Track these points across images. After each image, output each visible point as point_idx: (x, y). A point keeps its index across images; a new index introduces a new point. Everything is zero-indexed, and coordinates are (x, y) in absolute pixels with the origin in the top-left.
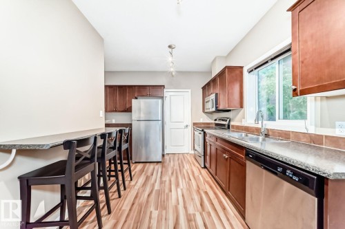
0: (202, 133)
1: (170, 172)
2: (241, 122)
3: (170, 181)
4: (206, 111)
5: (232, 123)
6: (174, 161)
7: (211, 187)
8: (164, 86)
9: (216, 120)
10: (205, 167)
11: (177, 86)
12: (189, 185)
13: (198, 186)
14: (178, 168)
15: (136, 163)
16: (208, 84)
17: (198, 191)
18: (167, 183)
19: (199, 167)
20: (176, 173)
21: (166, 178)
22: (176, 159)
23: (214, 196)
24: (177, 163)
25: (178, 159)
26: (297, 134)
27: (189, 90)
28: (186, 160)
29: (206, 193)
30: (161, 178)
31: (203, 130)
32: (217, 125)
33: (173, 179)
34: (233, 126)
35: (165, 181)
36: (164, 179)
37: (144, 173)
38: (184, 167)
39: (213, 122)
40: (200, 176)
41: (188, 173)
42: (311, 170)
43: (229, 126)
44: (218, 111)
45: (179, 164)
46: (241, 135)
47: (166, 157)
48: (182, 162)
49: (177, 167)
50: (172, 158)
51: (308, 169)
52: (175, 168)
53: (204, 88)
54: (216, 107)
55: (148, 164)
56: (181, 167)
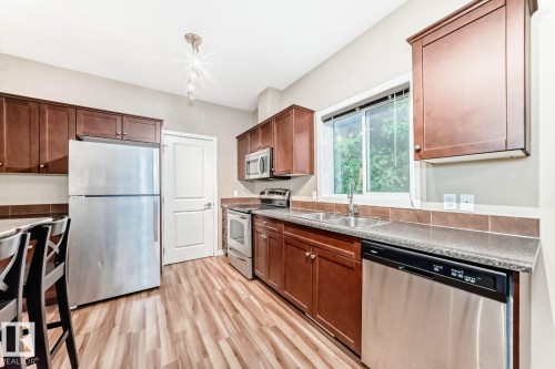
0: (249, 216)
1: (188, 307)
2: (311, 195)
3: (196, 328)
4: (247, 177)
5: (293, 198)
6: (187, 277)
7: (279, 314)
8: (161, 121)
9: (263, 193)
10: (255, 277)
11: (189, 127)
12: (239, 323)
13: (258, 321)
14: (203, 292)
15: (80, 307)
16: (253, 132)
17: (261, 330)
18: (190, 335)
19: (243, 279)
20: (203, 304)
21: (183, 326)
22: (192, 272)
23: (291, 330)
24: (195, 281)
25: (196, 273)
26: (398, 212)
27: (215, 139)
28: (213, 270)
29: (276, 329)
30: (169, 327)
31: (249, 212)
32: (263, 201)
33: (201, 322)
34: (295, 203)
35: (184, 332)
36: (178, 328)
37: (116, 330)
38: (214, 287)
39: (258, 196)
40: (252, 297)
41: (226, 297)
42: (497, 265)
43: (288, 202)
44: (274, 177)
45: (202, 283)
46: (318, 217)
47: (168, 273)
48: (207, 277)
49: (198, 291)
50: (180, 273)
51: (490, 264)
52: (196, 293)
53: (241, 138)
54: (271, 172)
55: (123, 302)
56: (209, 288)
